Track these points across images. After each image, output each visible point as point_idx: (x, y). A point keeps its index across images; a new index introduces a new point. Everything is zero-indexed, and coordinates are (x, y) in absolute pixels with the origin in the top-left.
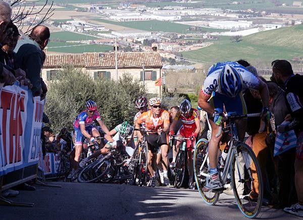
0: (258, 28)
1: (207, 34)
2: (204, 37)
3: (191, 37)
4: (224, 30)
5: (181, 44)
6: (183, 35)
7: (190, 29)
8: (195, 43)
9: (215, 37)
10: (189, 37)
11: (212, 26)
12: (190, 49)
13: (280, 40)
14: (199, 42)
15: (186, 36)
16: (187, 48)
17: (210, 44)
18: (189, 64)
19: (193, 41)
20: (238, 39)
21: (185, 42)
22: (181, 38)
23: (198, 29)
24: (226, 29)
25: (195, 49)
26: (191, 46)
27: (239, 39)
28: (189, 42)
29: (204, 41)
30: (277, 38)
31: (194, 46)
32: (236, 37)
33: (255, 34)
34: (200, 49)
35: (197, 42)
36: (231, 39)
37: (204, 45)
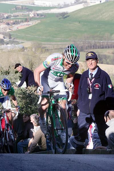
0: (83, 4)
1: (33, 12)
2: (30, 15)
3: (18, 16)
4: (50, 8)
5: (8, 24)
6: (9, 14)
7: (16, 9)
8: (22, 22)
9: (41, 15)
10: (16, 16)
11: (38, 4)
12: (18, 28)
13: (105, 14)
14: (26, 20)
15: (12, 15)
16: (15, 27)
17: (37, 22)
18: (18, 43)
19: (19, 20)
20: (64, 16)
21: (12, 22)
22: (7, 18)
23: (24, 8)
24: (51, 6)
25: (23, 28)
26: (19, 25)
27: (66, 16)
28: (16, 21)
29: (31, 19)
30: (102, 12)
31: (22, 26)
32: (62, 13)
33: (80, 10)
34: (28, 28)
35: (24, 20)
36: (57, 16)
37: (31, 23)
